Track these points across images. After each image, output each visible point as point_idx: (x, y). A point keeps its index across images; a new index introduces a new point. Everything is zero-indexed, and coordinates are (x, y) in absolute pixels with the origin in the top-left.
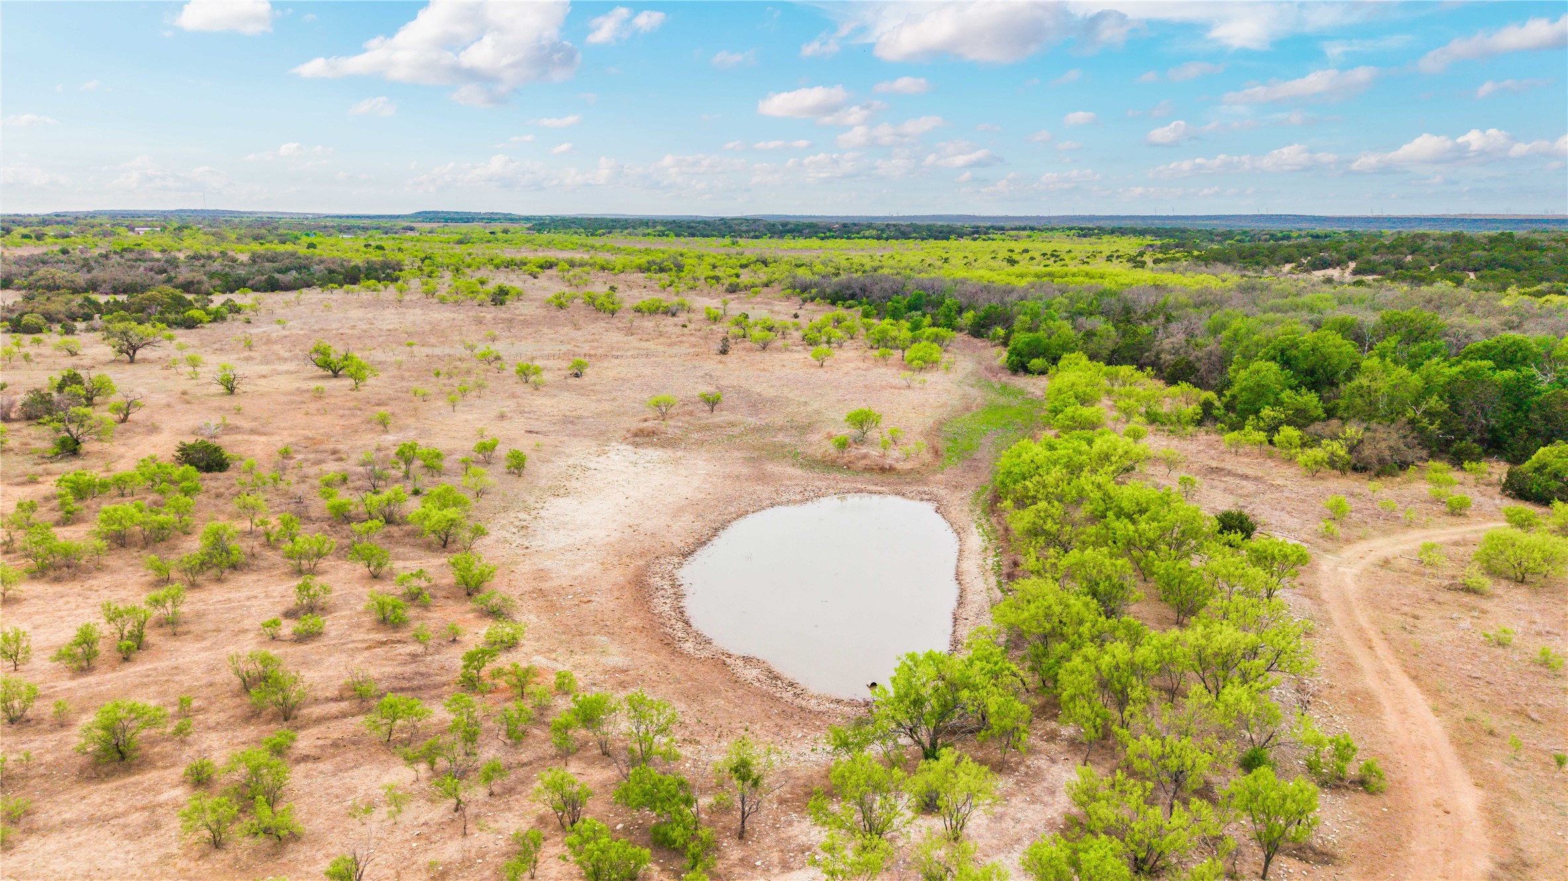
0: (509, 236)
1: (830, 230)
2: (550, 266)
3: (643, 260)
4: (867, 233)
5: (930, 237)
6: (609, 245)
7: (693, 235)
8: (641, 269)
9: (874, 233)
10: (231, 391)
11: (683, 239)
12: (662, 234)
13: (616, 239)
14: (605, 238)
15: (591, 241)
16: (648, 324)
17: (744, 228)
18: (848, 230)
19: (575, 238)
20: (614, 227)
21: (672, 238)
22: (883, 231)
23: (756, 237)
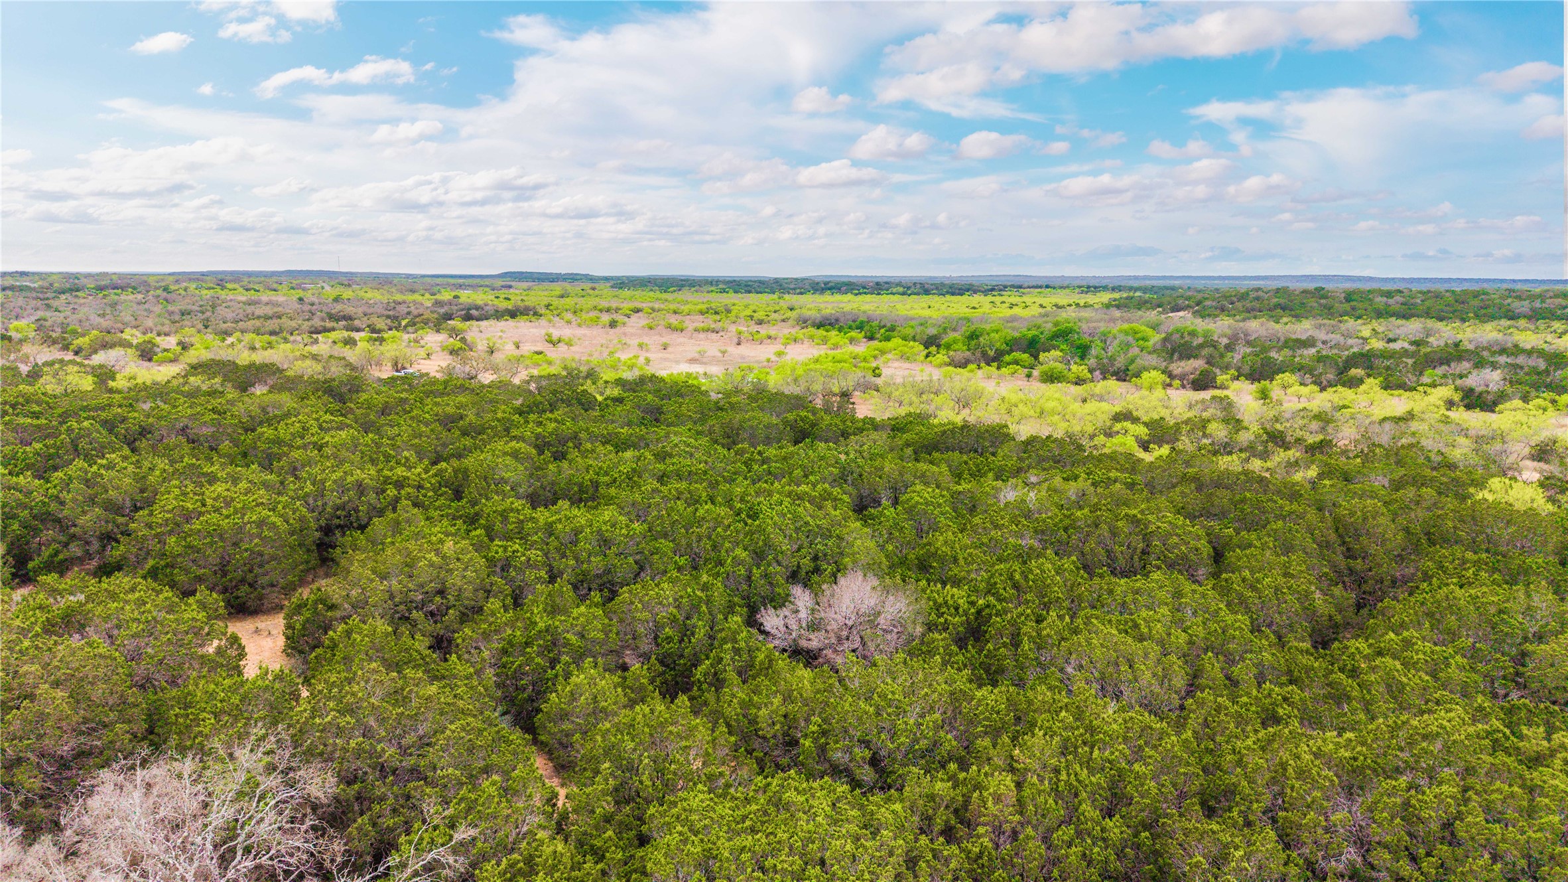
0: (596, 292)
1: (864, 288)
2: (638, 311)
3: (703, 307)
4: (894, 290)
5: (948, 293)
6: (679, 299)
7: (750, 292)
8: (702, 313)
9: (901, 290)
10: (518, 347)
11: (740, 295)
12: (723, 291)
13: (686, 294)
14: (675, 294)
15: (664, 296)
16: (702, 336)
17: (792, 286)
18: (879, 287)
19: (652, 294)
20: (683, 286)
21: (731, 294)
22: (909, 288)
23: (801, 293)
